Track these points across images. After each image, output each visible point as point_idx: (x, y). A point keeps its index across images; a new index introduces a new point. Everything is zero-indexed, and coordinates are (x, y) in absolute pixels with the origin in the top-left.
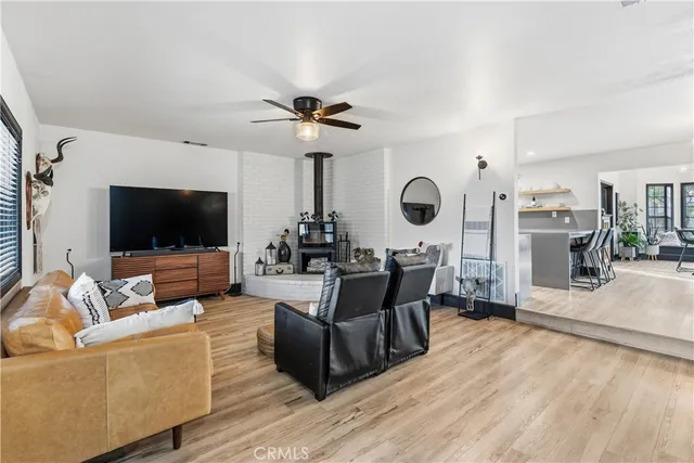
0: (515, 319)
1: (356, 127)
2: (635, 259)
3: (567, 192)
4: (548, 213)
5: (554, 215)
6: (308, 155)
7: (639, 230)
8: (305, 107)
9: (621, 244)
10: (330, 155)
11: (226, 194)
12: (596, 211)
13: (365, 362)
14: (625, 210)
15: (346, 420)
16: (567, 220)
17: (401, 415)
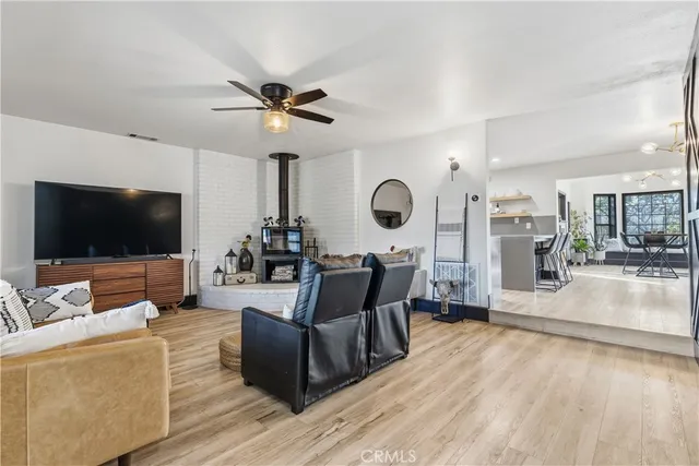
0: (487, 321)
1: (328, 121)
2: (585, 264)
3: (528, 199)
4: (511, 219)
5: (517, 221)
6: (272, 156)
7: (589, 237)
8: (274, 94)
9: (573, 250)
10: (296, 157)
11: (180, 195)
12: (554, 217)
13: (347, 367)
14: (576, 218)
15: (330, 432)
16: (529, 226)
17: (388, 422)
